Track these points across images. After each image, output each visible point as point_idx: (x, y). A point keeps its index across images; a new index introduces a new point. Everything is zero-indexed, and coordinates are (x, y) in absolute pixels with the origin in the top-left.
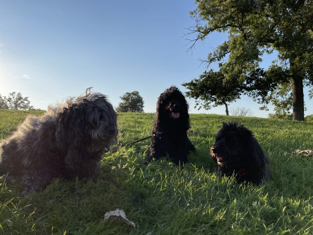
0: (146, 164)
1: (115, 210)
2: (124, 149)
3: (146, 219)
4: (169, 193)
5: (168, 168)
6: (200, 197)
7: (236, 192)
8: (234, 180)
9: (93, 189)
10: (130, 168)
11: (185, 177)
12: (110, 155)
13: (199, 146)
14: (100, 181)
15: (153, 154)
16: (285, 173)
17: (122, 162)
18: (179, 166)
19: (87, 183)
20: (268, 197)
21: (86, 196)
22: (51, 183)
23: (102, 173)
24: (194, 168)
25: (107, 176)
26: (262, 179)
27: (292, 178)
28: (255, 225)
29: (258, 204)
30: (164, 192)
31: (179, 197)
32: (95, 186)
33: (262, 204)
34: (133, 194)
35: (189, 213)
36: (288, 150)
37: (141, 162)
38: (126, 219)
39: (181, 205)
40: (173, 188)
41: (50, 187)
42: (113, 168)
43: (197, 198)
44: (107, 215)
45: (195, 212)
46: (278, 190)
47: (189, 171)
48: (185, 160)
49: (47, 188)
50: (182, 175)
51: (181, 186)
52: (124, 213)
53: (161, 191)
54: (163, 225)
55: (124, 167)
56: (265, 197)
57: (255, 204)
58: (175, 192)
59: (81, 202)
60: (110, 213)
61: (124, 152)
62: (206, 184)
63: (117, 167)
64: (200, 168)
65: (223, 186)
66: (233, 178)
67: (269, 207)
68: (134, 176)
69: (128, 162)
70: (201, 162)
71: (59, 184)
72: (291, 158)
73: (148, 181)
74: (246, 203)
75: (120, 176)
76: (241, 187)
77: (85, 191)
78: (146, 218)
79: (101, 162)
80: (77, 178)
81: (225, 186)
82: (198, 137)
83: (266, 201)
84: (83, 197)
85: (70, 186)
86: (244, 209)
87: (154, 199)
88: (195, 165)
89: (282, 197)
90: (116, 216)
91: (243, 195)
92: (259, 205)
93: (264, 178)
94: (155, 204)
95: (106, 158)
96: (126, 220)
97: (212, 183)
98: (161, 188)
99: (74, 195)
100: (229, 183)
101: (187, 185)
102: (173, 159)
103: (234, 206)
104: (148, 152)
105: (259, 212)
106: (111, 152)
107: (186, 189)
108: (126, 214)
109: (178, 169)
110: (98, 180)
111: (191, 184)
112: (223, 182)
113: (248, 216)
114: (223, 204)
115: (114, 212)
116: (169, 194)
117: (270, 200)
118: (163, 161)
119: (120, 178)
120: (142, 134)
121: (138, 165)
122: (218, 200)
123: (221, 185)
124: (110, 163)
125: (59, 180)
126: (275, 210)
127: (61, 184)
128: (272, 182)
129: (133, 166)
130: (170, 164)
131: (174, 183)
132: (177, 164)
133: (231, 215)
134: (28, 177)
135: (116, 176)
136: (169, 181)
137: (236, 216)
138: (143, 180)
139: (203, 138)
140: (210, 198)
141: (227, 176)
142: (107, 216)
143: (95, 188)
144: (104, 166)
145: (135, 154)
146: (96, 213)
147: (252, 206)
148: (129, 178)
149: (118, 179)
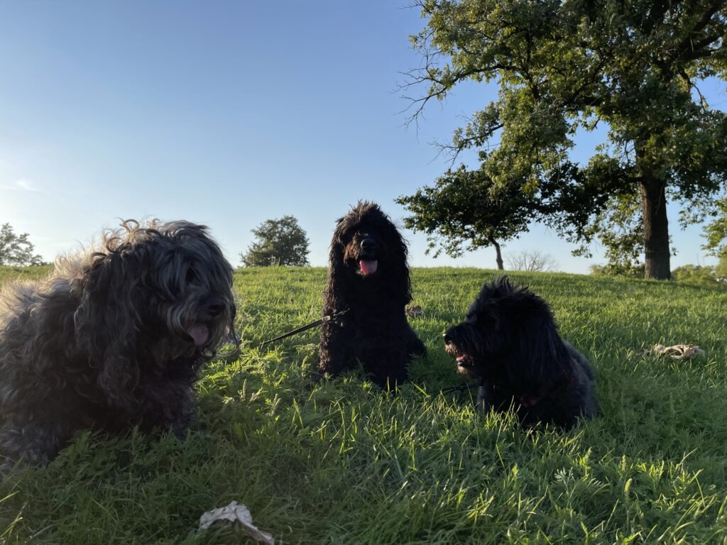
0: (309, 388)
1: (227, 504)
2: (254, 353)
3: (303, 523)
4: (361, 457)
5: (361, 398)
6: (435, 463)
7: (519, 450)
8: (513, 420)
9: (176, 454)
10: (268, 401)
11: (400, 418)
12: (222, 369)
13: (435, 343)
14: (192, 434)
15: (326, 365)
16: (629, 400)
17: (248, 387)
18: (386, 390)
19: (162, 440)
20: (591, 458)
21: (157, 473)
22: (70, 444)
23: (199, 413)
24: (422, 393)
25: (212, 421)
26: (579, 415)
27: (645, 411)
28: (561, 527)
29: (567, 475)
30: (349, 455)
31: (385, 466)
32: (180, 446)
33: (578, 475)
34: (275, 462)
35: (407, 506)
36: (635, 346)
37: (297, 384)
38: (252, 527)
39: (389, 484)
40: (372, 443)
41: (67, 454)
42: (227, 400)
43: (429, 466)
44: (207, 519)
45: (421, 501)
46: (615, 440)
47: (409, 401)
48: (402, 377)
49: (59, 454)
50: (394, 411)
51: (391, 439)
52: (247, 513)
53: (342, 454)
54: (343, 537)
55: (254, 397)
56: (584, 458)
57: (560, 476)
58: (377, 453)
59: (143, 489)
60: (214, 513)
61: (254, 362)
62: (448, 431)
63: (237, 399)
64: (434, 394)
65: (489, 434)
66: (511, 416)
67: (594, 482)
68: (277, 419)
69: (265, 385)
70: (439, 380)
71: (90, 446)
72: (642, 365)
73: (311, 430)
74: (541, 474)
75: (241, 420)
76: (530, 435)
77: (154, 459)
78: (304, 520)
79: (199, 386)
80: (136, 428)
81: (494, 436)
82: (433, 322)
83: (587, 468)
84: (150, 474)
85: (116, 450)
86: (538, 488)
87: (323, 474)
88: (422, 388)
89: (624, 457)
90: (227, 521)
91: (534, 454)
92: (571, 478)
93: (581, 414)
94: (328, 485)
95: (210, 377)
96: (250, 530)
97: (463, 429)
98: (343, 444)
99: (126, 471)
100: (502, 428)
101: (403, 436)
102: (373, 374)
103: (514, 481)
104: (315, 360)
105: (570, 494)
106: (224, 363)
107: (402, 446)
108: (252, 513)
109: (384, 398)
110: (189, 431)
111: (412, 433)
112: (488, 425)
113: (546, 505)
114: (488, 478)
115: (224, 510)
116: (361, 459)
117: (596, 466)
118: (348, 381)
119: (244, 424)
120: (300, 317)
121: (288, 392)
122: (478, 469)
123: (485, 434)
124: (221, 388)
125: (90, 435)
126: (608, 487)
127: (94, 446)
128: (601, 423)
129: (276, 394)
130: (365, 386)
131: (372, 433)
132: (383, 386)
133: (507, 504)
134: (12, 431)
135: (234, 421)
136: (361, 427)
137: (517, 506)
138: (299, 428)
139: (444, 324)
140: (456, 465)
141: (498, 410)
142: (206, 522)
143: (181, 452)
144: (206, 398)
145: (281, 365)
146: (181, 514)
147: (556, 479)
148: (265, 423)
149: (237, 426)
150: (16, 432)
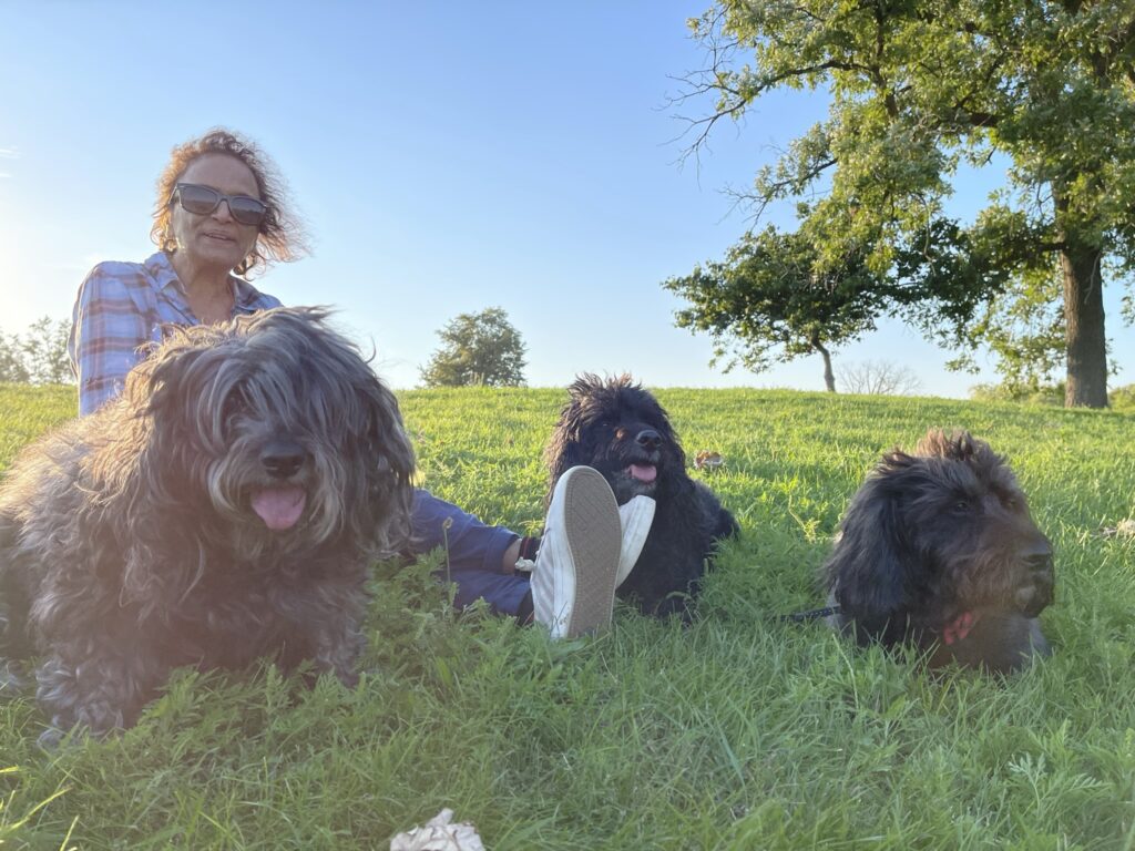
1: (436, 813)
9: (342, 714)
13: (751, 513)
14: (368, 680)
19: (318, 689)
21: (311, 750)
22: (162, 694)
25: (398, 651)
29: (1035, 766)
32: (348, 700)
34: (508, 730)
41: (156, 714)
44: (404, 846)
46: (1098, 698)
49: (143, 714)
52: (476, 841)
57: (1021, 768)
63: (439, 614)
67: (1082, 779)
71: (196, 696)
75: (448, 653)
77: (306, 723)
80: (272, 669)
82: (742, 480)
85: (239, 704)
92: (1041, 772)
94: (604, 777)
99: (259, 743)
110: (364, 675)
119: (453, 659)
125: (198, 677)
127: (202, 698)
134: (59, 672)
139: (762, 481)
147: (1011, 773)
149: (441, 665)
150: (68, 674)
